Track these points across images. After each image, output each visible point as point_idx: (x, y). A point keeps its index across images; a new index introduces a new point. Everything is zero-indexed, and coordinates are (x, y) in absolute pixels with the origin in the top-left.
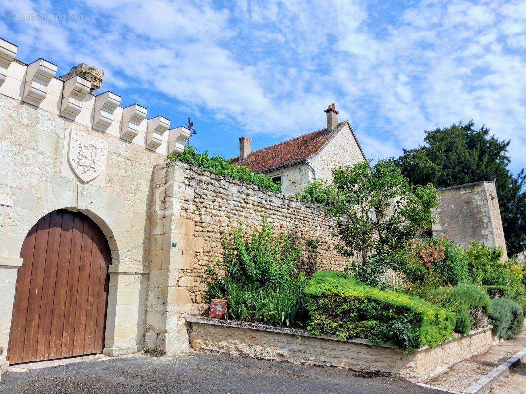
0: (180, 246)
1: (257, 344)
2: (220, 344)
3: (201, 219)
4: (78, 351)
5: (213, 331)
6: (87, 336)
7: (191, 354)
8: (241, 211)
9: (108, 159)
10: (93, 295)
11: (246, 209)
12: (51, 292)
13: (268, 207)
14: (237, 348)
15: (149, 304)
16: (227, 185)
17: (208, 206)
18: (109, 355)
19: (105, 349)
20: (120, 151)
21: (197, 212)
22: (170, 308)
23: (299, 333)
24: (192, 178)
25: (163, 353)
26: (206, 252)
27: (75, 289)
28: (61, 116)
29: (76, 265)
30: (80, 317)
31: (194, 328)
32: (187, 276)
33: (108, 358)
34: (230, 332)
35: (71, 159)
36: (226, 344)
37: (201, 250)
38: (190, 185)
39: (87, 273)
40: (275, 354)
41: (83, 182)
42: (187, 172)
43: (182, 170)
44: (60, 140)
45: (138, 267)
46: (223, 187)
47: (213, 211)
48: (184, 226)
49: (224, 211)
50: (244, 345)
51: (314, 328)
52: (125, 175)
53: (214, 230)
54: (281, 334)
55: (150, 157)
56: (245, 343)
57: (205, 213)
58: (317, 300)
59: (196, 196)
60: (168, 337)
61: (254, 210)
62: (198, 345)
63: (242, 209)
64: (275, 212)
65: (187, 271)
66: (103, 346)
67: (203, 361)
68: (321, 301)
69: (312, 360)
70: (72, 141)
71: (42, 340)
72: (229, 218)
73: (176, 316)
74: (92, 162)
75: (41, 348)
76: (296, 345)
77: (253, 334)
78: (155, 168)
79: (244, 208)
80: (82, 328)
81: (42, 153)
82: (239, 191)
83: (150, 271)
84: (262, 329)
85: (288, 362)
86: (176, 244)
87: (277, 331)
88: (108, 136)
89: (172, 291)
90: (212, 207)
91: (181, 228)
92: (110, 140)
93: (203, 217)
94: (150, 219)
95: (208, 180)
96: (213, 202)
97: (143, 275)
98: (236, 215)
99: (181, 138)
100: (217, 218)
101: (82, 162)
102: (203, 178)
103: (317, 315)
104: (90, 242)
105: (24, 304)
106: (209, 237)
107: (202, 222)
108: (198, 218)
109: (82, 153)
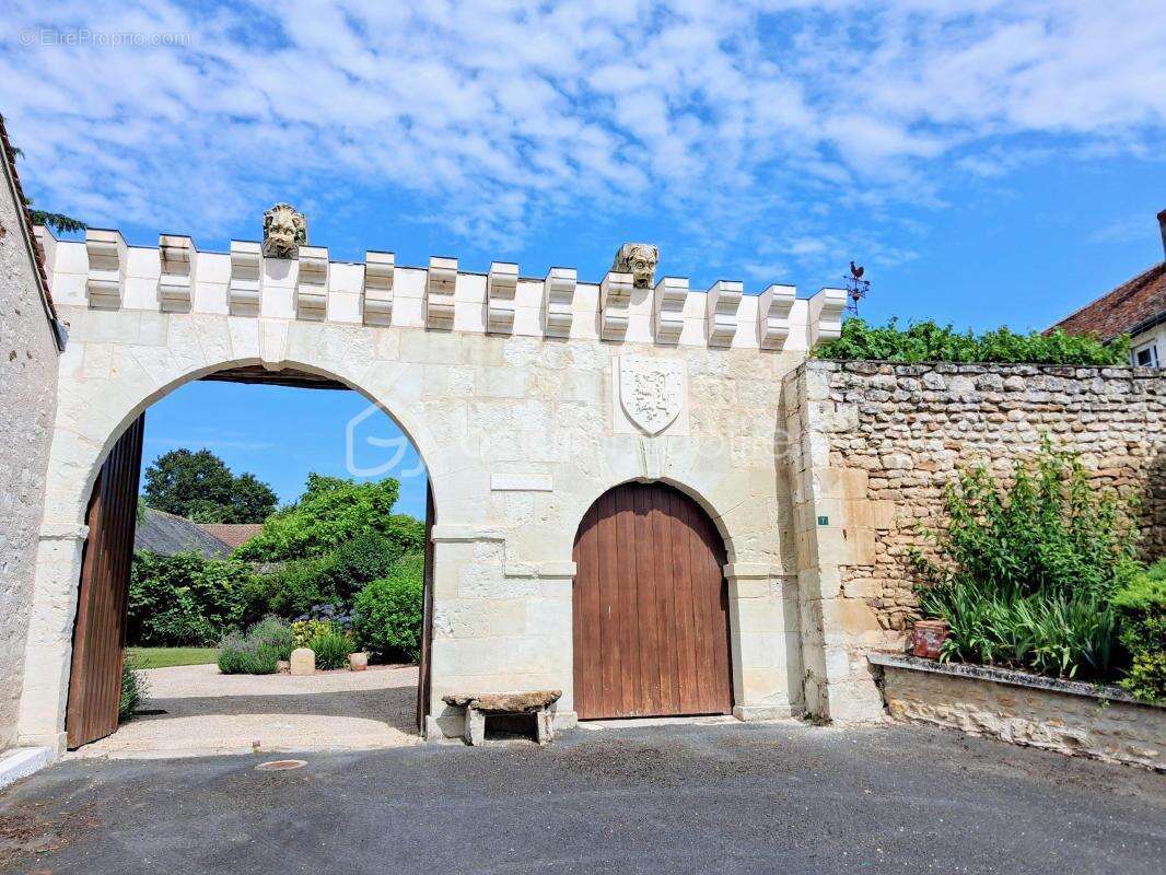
0: (838, 520)
1: (1016, 715)
2: (939, 709)
3: (882, 463)
4: (689, 707)
5: (923, 684)
6: (702, 685)
7: (887, 727)
8: (991, 431)
9: (691, 385)
10: (702, 616)
11: (1006, 424)
12: (632, 612)
13: (1077, 407)
14: (974, 719)
15: (804, 630)
16: (941, 381)
17: (896, 435)
18: (739, 717)
19: (735, 708)
20: (711, 369)
21: (874, 451)
22: (829, 637)
23: (1106, 693)
24: (851, 386)
25: (828, 721)
26: (904, 528)
27: (668, 606)
28: (603, 341)
29: (666, 570)
30: (684, 651)
31: (888, 677)
32: (863, 577)
33: (737, 722)
34: (956, 686)
35: (625, 405)
36: (952, 710)
37: (892, 526)
38: (845, 401)
39: (686, 579)
40: (1057, 738)
41: (648, 435)
42: (836, 376)
43: (823, 377)
44: (607, 378)
45: (775, 565)
46: (932, 387)
47: (912, 443)
48: (840, 483)
49: (940, 438)
50: (988, 715)
51: (1141, 684)
52: (728, 407)
53: (920, 481)
54: (1068, 695)
55: (772, 363)
56: (990, 710)
57: (892, 450)
58: (1140, 620)
59: (865, 419)
60: (832, 691)
61: (1031, 422)
62: (900, 711)
63: (992, 426)
64: (1103, 416)
65: (862, 568)
66: (733, 703)
67: (896, 739)
68: (1149, 622)
69: (1148, 758)
70: (623, 374)
71: (628, 686)
72: (958, 450)
73: (845, 654)
74: (660, 400)
75: (628, 698)
76: (1105, 719)
77: (1006, 693)
78: (783, 381)
79: (1000, 422)
80: (691, 671)
81: (583, 404)
82: (978, 388)
83: (798, 571)
84: (1020, 683)
85: (1090, 757)
86: (826, 518)
87: (1055, 688)
88: (686, 349)
89: (830, 607)
90: (908, 434)
91: (836, 486)
92: (689, 355)
93: (884, 458)
94: (785, 475)
95: (892, 380)
96: (909, 424)
97: (786, 579)
98: (976, 441)
99: (830, 311)
100: (926, 454)
101: (642, 403)
102: (877, 380)
103: (1146, 652)
104: (685, 529)
105: (595, 631)
106: (906, 497)
107: (885, 470)
108: (875, 463)
109: (641, 389)
